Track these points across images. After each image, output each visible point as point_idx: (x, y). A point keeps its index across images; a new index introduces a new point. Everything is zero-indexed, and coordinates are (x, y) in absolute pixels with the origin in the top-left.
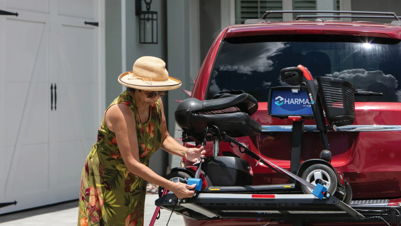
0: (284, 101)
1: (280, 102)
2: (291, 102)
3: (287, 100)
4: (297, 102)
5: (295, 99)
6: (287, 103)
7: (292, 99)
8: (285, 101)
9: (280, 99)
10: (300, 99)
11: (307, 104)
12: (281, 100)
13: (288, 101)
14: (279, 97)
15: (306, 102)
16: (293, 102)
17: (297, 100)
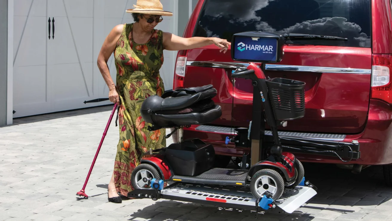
0: (245, 47)
1: (242, 48)
2: (252, 48)
3: (248, 46)
4: (257, 48)
5: (256, 46)
6: (248, 49)
7: (253, 46)
8: (247, 47)
9: (241, 45)
10: (260, 46)
11: (266, 50)
12: (243, 46)
13: (250, 47)
14: (241, 43)
15: (266, 49)
16: (254, 48)
17: (257, 47)
